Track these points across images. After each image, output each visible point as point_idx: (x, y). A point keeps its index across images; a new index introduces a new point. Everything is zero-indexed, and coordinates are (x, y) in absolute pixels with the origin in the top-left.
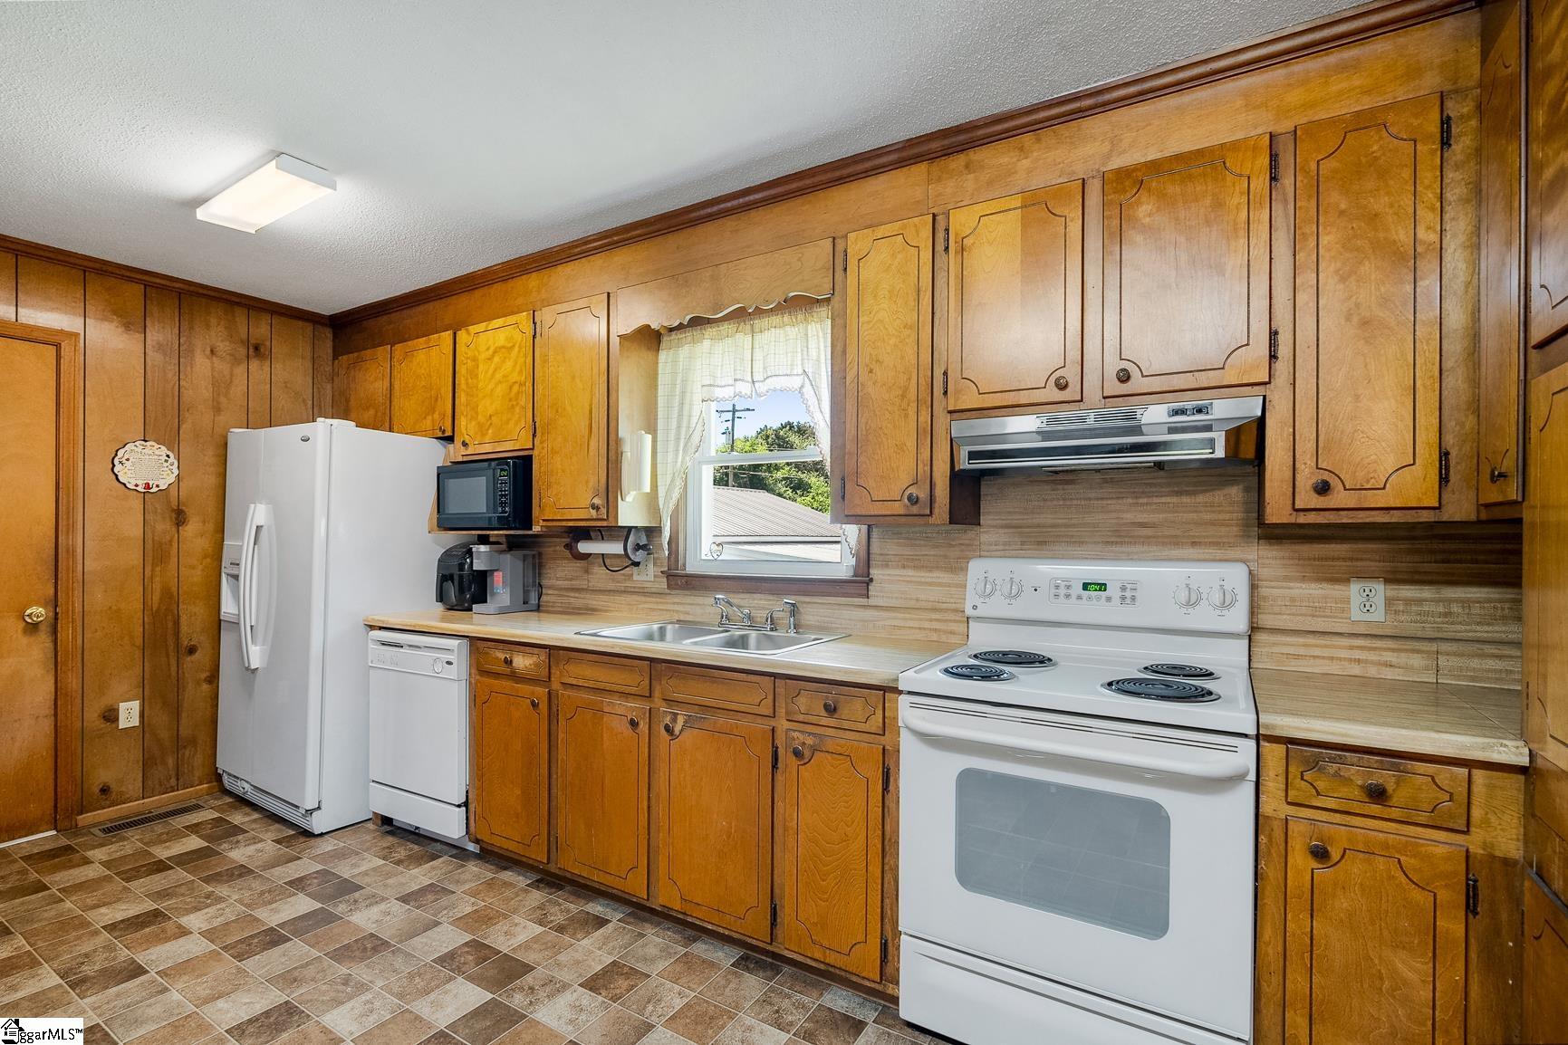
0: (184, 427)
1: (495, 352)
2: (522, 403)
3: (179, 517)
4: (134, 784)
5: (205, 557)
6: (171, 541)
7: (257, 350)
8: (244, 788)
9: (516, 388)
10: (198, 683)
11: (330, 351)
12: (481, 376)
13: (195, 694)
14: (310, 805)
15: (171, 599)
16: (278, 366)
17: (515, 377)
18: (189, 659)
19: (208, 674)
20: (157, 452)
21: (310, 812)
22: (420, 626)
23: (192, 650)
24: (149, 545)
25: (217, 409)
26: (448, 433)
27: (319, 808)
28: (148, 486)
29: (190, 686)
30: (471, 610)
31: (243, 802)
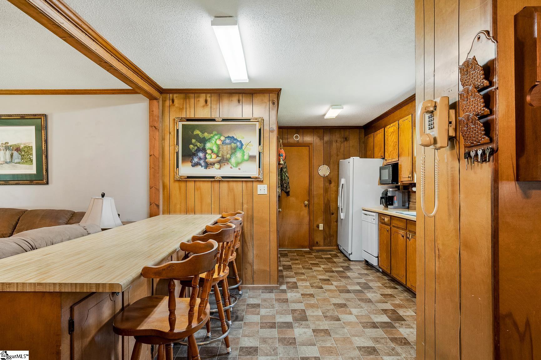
0: (331, 161)
1: (391, 133)
2: (396, 148)
3: (330, 182)
4: (322, 243)
5: (335, 192)
6: (329, 188)
7: (346, 139)
8: (341, 248)
9: (395, 143)
10: (334, 222)
11: (364, 136)
12: (389, 140)
13: (333, 224)
14: (350, 252)
15: (329, 201)
16: (351, 142)
17: (395, 141)
18: (332, 216)
19: (336, 220)
20: (326, 167)
21: (350, 254)
22: (370, 210)
23: (333, 214)
24: (324, 189)
25: (338, 155)
26: (383, 157)
27: (352, 254)
28: (324, 175)
29: (332, 222)
30: (388, 207)
31: (341, 252)
